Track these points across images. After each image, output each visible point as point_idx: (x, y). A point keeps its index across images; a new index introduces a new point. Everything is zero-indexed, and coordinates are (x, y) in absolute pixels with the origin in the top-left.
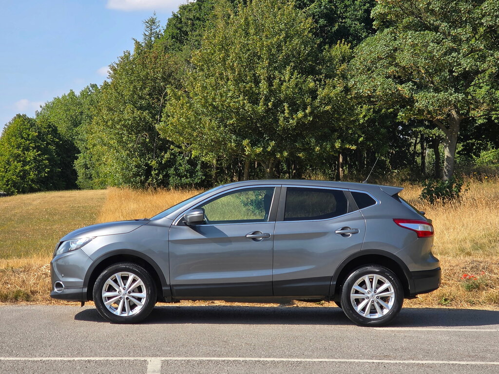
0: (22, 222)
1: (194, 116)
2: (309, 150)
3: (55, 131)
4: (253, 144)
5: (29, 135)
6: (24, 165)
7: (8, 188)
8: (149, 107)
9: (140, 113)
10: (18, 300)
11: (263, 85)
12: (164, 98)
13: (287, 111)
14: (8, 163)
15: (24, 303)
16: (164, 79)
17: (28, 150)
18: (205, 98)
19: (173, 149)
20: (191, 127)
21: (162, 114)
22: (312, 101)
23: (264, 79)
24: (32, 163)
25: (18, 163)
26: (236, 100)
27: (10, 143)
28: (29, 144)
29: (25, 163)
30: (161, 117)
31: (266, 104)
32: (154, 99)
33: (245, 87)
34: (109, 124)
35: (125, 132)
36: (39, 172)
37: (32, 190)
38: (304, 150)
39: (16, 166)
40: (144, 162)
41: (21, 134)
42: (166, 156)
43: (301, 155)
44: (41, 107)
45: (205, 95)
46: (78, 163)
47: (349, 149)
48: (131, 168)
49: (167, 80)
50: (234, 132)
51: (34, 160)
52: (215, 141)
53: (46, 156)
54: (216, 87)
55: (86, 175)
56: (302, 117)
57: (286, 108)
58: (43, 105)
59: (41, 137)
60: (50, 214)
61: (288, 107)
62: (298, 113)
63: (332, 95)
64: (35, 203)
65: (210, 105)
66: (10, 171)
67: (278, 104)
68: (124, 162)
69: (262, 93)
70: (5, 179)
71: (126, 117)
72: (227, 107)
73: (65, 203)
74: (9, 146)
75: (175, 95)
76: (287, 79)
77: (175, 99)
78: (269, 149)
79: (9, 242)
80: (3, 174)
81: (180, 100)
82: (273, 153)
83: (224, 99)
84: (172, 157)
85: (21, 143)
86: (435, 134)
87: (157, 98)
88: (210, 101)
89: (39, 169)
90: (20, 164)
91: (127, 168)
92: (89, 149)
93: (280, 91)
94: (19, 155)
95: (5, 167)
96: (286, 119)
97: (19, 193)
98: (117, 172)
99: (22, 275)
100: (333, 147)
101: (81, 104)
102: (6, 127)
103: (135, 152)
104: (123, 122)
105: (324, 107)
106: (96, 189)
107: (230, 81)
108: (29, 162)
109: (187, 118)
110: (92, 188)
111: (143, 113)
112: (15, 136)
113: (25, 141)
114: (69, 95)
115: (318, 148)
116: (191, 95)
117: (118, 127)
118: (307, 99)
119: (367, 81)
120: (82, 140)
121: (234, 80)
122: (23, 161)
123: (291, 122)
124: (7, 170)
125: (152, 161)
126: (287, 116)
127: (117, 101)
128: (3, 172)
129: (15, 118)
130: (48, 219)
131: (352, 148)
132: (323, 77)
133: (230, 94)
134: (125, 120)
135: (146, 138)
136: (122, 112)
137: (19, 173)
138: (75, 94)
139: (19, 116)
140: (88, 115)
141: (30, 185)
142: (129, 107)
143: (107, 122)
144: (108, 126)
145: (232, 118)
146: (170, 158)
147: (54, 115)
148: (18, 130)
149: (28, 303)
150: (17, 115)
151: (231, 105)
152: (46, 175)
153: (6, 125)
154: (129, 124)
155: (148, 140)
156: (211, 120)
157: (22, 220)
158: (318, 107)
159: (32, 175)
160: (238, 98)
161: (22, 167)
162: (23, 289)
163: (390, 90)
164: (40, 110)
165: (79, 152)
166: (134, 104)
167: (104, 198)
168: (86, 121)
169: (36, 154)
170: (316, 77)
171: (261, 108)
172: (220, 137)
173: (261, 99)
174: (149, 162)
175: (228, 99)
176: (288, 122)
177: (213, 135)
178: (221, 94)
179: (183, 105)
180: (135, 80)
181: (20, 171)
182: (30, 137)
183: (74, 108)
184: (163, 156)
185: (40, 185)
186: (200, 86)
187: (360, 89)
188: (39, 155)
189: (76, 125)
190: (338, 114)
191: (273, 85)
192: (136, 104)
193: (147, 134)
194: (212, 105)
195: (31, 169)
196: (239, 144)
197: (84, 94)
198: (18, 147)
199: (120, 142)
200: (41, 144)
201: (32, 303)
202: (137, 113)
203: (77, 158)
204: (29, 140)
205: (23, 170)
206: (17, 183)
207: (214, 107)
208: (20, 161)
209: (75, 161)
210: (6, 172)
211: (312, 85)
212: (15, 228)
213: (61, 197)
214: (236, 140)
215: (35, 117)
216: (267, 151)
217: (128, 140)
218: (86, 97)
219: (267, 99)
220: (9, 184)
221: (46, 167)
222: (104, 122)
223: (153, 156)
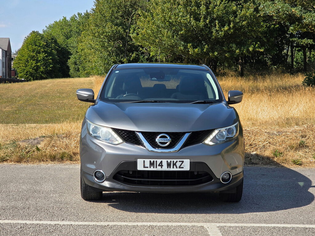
0: (43, 98)
1: (157, 29)
2: (232, 52)
3: (56, 42)
4: (194, 47)
5: (40, 44)
6: (37, 63)
7: (27, 76)
8: (121, 24)
9: (116, 28)
10: (63, 160)
11: (203, 8)
12: (131, 19)
13: (217, 26)
14: (27, 61)
15: (68, 162)
16: (132, 6)
17: (39, 53)
18: (164, 17)
19: (142, 51)
20: (154, 36)
21: (130, 28)
22: (235, 18)
23: (204, 4)
24: (42, 61)
25: (33, 61)
26: (185, 18)
27: (28, 49)
28: (40, 49)
29: (37, 61)
30: (130, 30)
31: (204, 21)
32: (125, 19)
33: (191, 10)
34: (96, 35)
35: (106, 40)
36: (46, 67)
37: (42, 78)
38: (229, 52)
39: (32, 63)
40: (119, 59)
41: (35, 43)
42: (133, 56)
43: (226, 55)
44: (46, 27)
45: (164, 15)
46: (70, 61)
47: (259, 51)
48: (111, 63)
49: (133, 7)
50: (182, 40)
51: (43, 59)
52: (170, 46)
53: (50, 57)
54: (171, 10)
55: (75, 69)
56: (227, 30)
57: (217, 24)
58: (48, 26)
59: (47, 45)
60: (60, 93)
61: (218, 23)
62: (225, 27)
63: (248, 14)
64: (48, 86)
65: (167, 21)
66: (28, 66)
67: (212, 21)
68: (106, 60)
69: (202, 13)
70: (25, 71)
71: (107, 31)
72: (179, 23)
73: (68, 85)
74: (27, 50)
75: (144, 15)
76: (218, 4)
77: (144, 17)
78: (205, 50)
79: (37, 112)
80: (24, 68)
81: (147, 18)
82: (207, 53)
83: (177, 17)
84: (137, 56)
85: (35, 49)
86: (304, 43)
87: (127, 18)
88: (168, 19)
89: (46, 65)
90: (34, 62)
91: (108, 63)
92: (79, 52)
93: (213, 12)
94: (34, 56)
95: (25, 63)
96: (217, 31)
97: (34, 80)
98: (101, 66)
99: (65, 139)
100: (248, 50)
101: (71, 25)
102: (26, 39)
103: (113, 53)
104: (105, 34)
105: (242, 22)
106: (82, 77)
107: (180, 6)
108: (40, 60)
109: (152, 30)
110: (79, 77)
111: (118, 28)
112: (31, 44)
113: (37, 47)
114: (63, 20)
115: (237, 51)
116: (154, 15)
117: (102, 37)
118: (231, 17)
119: (271, 6)
120: (73, 47)
121: (183, 4)
122: (36, 60)
123: (220, 33)
124: (26, 66)
125: (124, 59)
126: (218, 29)
127: (101, 20)
128: (24, 67)
129: (31, 33)
130: (59, 96)
131: (260, 51)
132: (242, 2)
133: (181, 14)
134: (107, 32)
135: (120, 44)
136: (104, 27)
137: (34, 67)
138: (67, 19)
139: (34, 32)
140: (76, 31)
141: (41, 75)
142: (109, 24)
143: (94, 34)
144: (95, 37)
145: (182, 30)
146: (136, 57)
147: (54, 32)
148: (33, 41)
149: (72, 162)
150: (32, 31)
151: (182, 21)
152: (51, 69)
153: (25, 38)
154: (109, 35)
155: (121, 45)
156: (167, 32)
157: (42, 97)
158: (238, 22)
159: (42, 69)
160: (186, 17)
161: (35, 63)
162: (67, 151)
163: (287, 11)
164: (45, 29)
165: (71, 54)
166: (112, 22)
167: (92, 83)
168: (75, 35)
169: (44, 55)
170: (237, 2)
171: (201, 24)
172: (173, 43)
173: (201, 18)
174: (122, 60)
175: (179, 17)
176: (219, 33)
177: (169, 41)
178: (175, 14)
179: (149, 22)
180: (113, 6)
181: (35, 66)
182: (41, 45)
183: (67, 28)
184: (131, 56)
185: (47, 75)
186: (161, 9)
187: (267, 11)
188: (46, 56)
189: (68, 38)
190: (251, 27)
191: (209, 8)
192: (114, 22)
193: (121, 42)
194: (168, 21)
195: (41, 65)
196: (186, 47)
197: (73, 19)
198: (33, 51)
199: (103, 46)
200: (48, 50)
201: (74, 162)
202: (114, 28)
203: (69, 58)
204: (40, 47)
205: (36, 66)
206: (33, 73)
207: (170, 23)
208: (34, 60)
209: (69, 60)
210: (26, 67)
211: (234, 8)
212: (39, 102)
213: (64, 82)
214: (184, 45)
215: (43, 33)
216: (204, 52)
217: (108, 45)
218: (73, 21)
219: (205, 18)
220: (28, 74)
221: (50, 64)
222: (93, 33)
223: (124, 56)
